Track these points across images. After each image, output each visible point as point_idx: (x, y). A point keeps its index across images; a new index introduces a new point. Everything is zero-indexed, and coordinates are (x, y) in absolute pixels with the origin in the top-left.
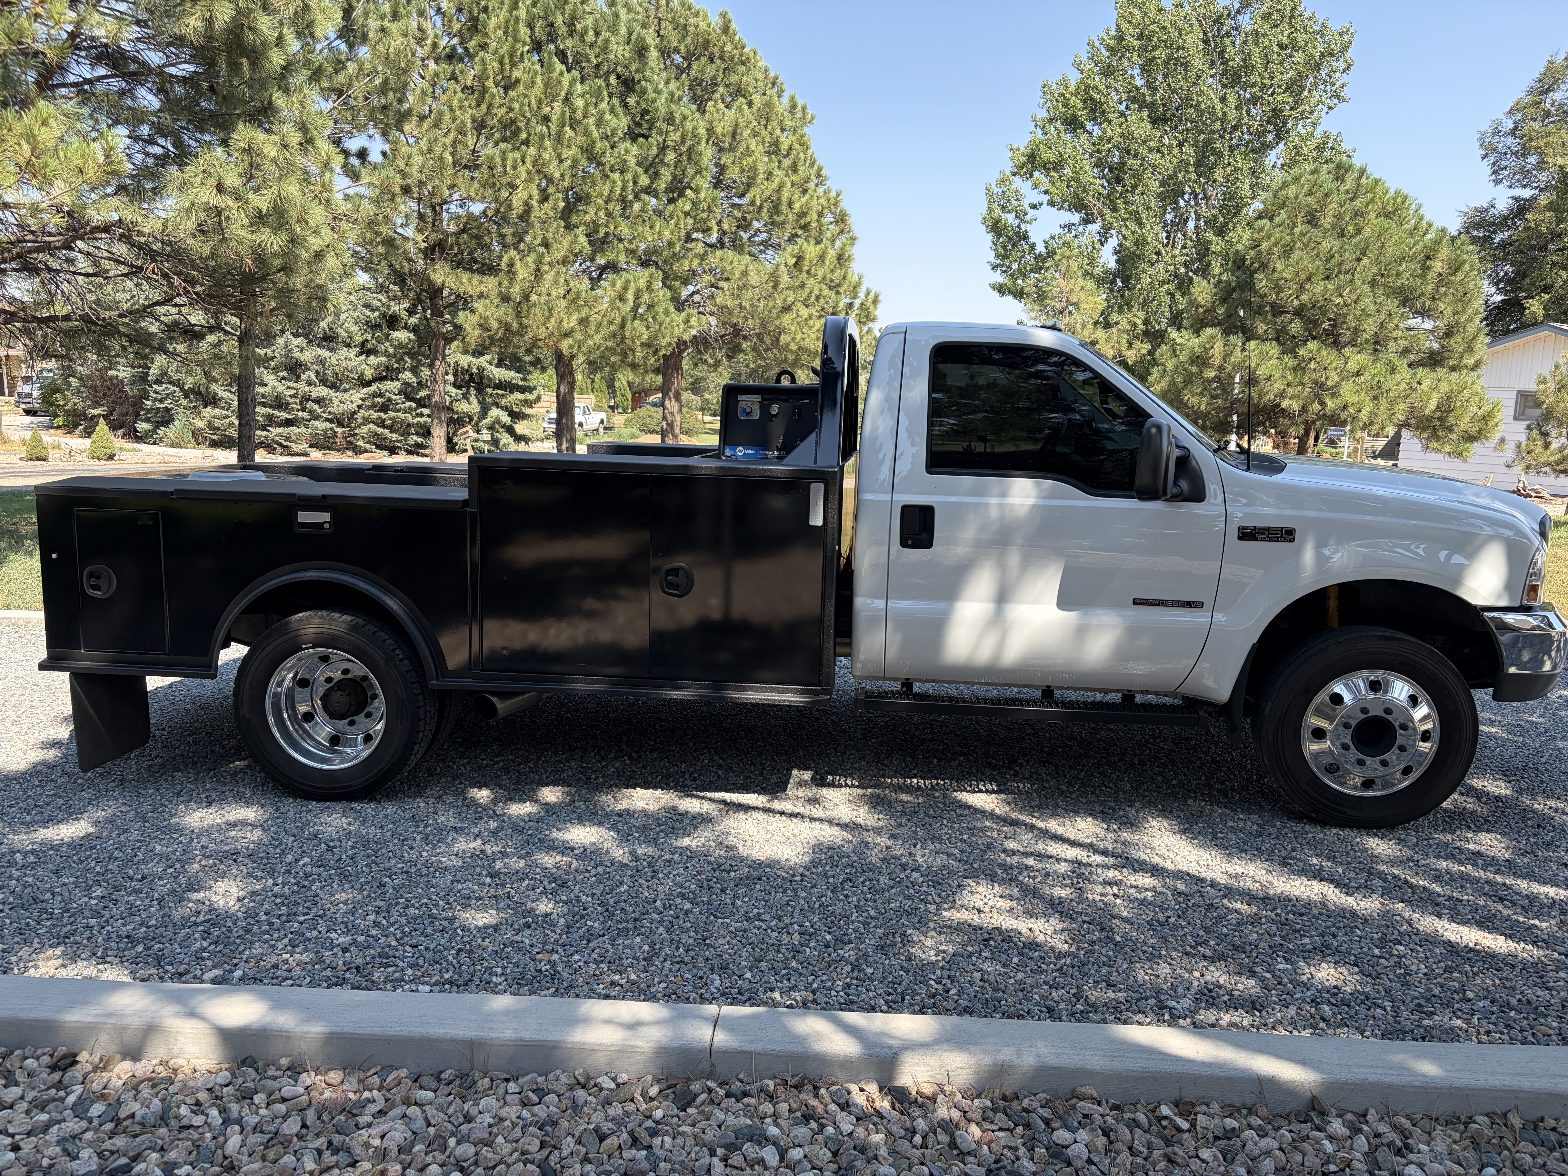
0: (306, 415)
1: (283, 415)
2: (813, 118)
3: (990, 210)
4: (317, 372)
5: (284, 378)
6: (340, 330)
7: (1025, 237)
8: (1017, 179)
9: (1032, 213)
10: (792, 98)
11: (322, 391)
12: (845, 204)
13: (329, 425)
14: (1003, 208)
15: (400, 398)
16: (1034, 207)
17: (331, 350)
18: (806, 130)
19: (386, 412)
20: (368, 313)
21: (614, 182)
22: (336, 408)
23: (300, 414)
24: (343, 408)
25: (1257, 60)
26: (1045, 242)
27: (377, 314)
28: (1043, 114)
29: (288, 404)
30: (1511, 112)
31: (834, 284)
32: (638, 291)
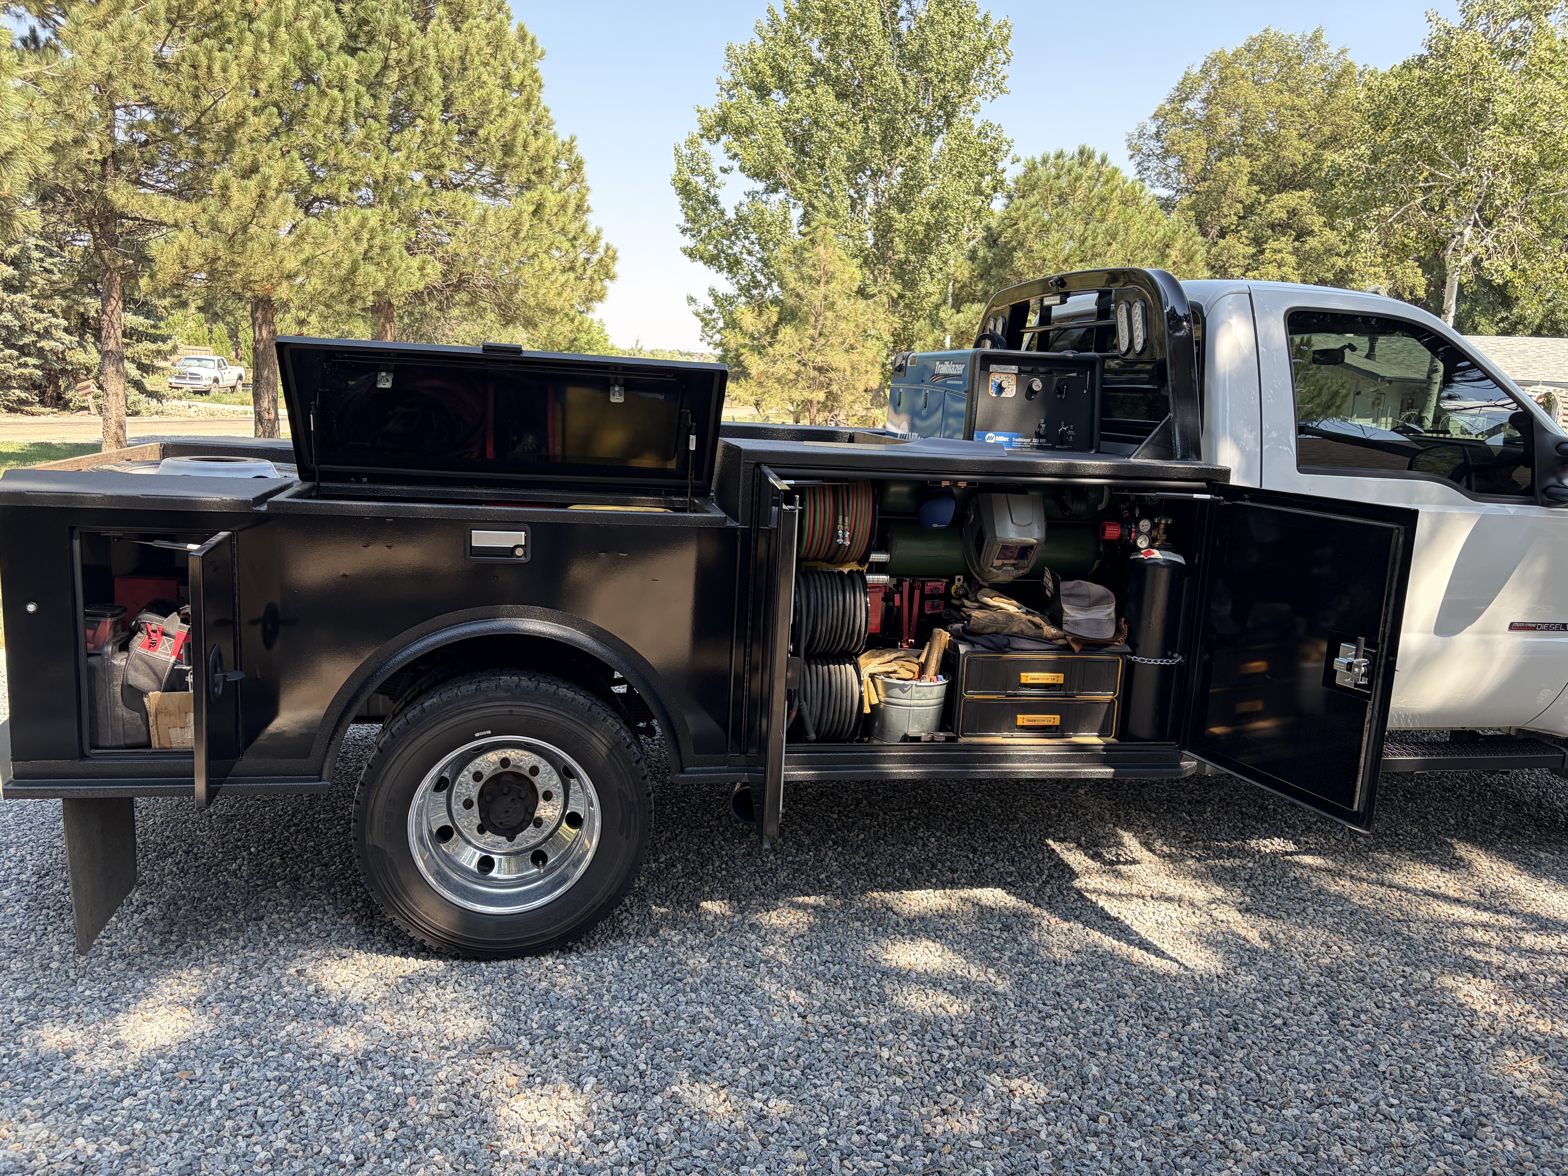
2: (543, 53)
3: (680, 172)
7: (714, 202)
8: (704, 141)
9: (721, 177)
10: (521, 28)
12: (580, 150)
14: (693, 170)
16: (724, 171)
18: (536, 66)
21: (335, 100)
25: (933, 47)
26: (737, 209)
28: (727, 78)
30: (1155, 117)
31: (570, 236)
32: (373, 230)
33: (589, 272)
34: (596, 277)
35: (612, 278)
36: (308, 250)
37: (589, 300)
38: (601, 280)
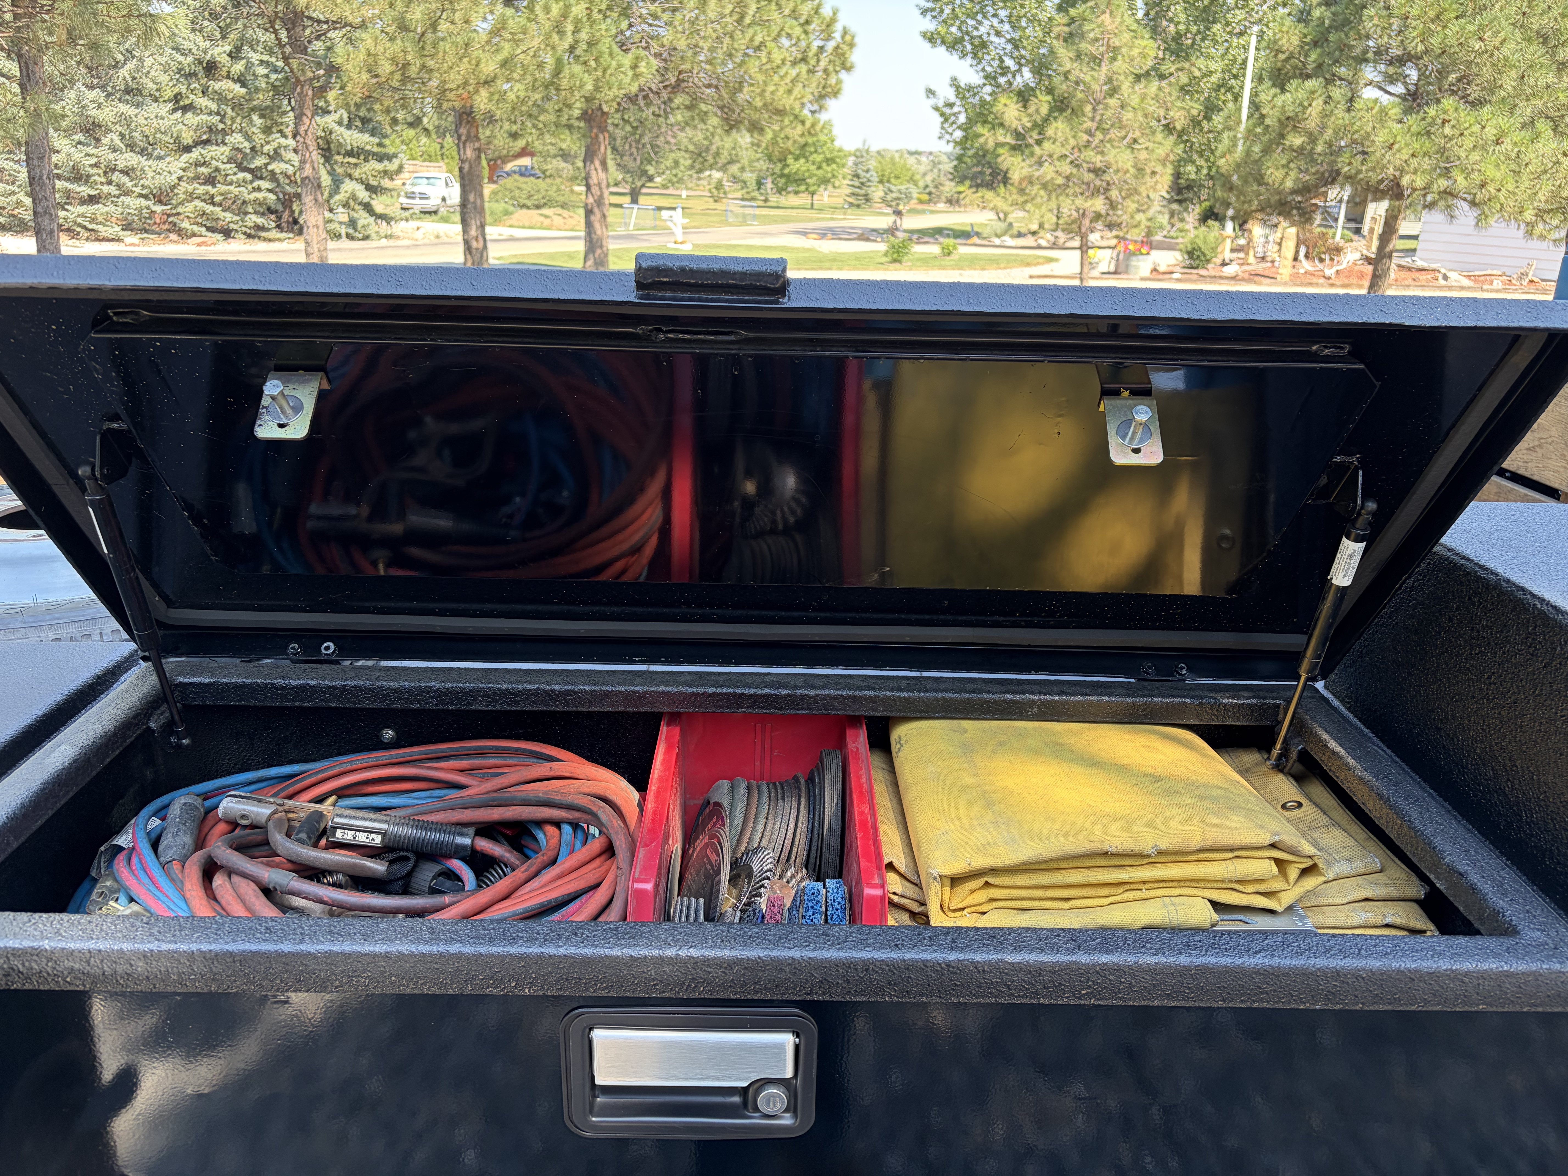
0: (113, 190)
1: (85, 190)
4: (122, 136)
5: (80, 143)
6: (145, 80)
11: (130, 159)
13: (144, 202)
15: (230, 168)
17: (138, 105)
19: (214, 185)
20: (182, 59)
22: (152, 181)
23: (106, 189)
24: (160, 180)
27: (190, 59)
29: (89, 176)
31: (802, 21)
32: (577, 22)
33: (823, 64)
34: (831, 68)
35: (848, 69)
36: (507, 48)
37: (822, 97)
38: (837, 72)
